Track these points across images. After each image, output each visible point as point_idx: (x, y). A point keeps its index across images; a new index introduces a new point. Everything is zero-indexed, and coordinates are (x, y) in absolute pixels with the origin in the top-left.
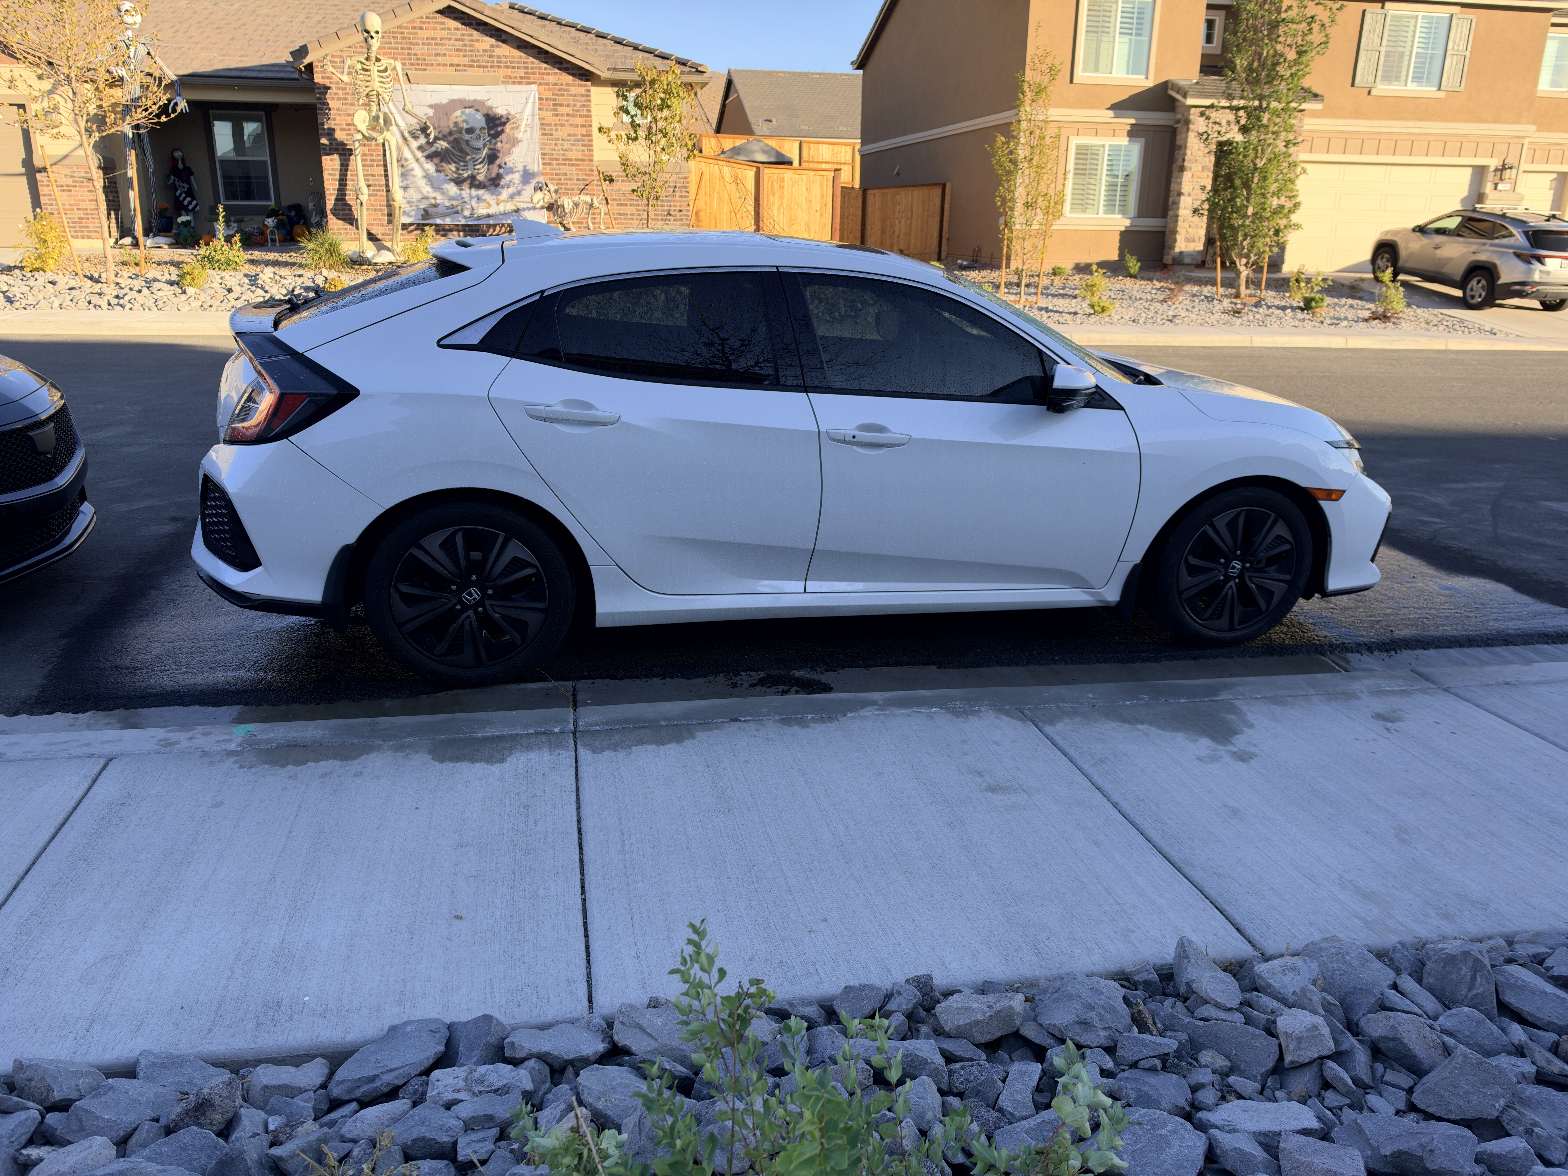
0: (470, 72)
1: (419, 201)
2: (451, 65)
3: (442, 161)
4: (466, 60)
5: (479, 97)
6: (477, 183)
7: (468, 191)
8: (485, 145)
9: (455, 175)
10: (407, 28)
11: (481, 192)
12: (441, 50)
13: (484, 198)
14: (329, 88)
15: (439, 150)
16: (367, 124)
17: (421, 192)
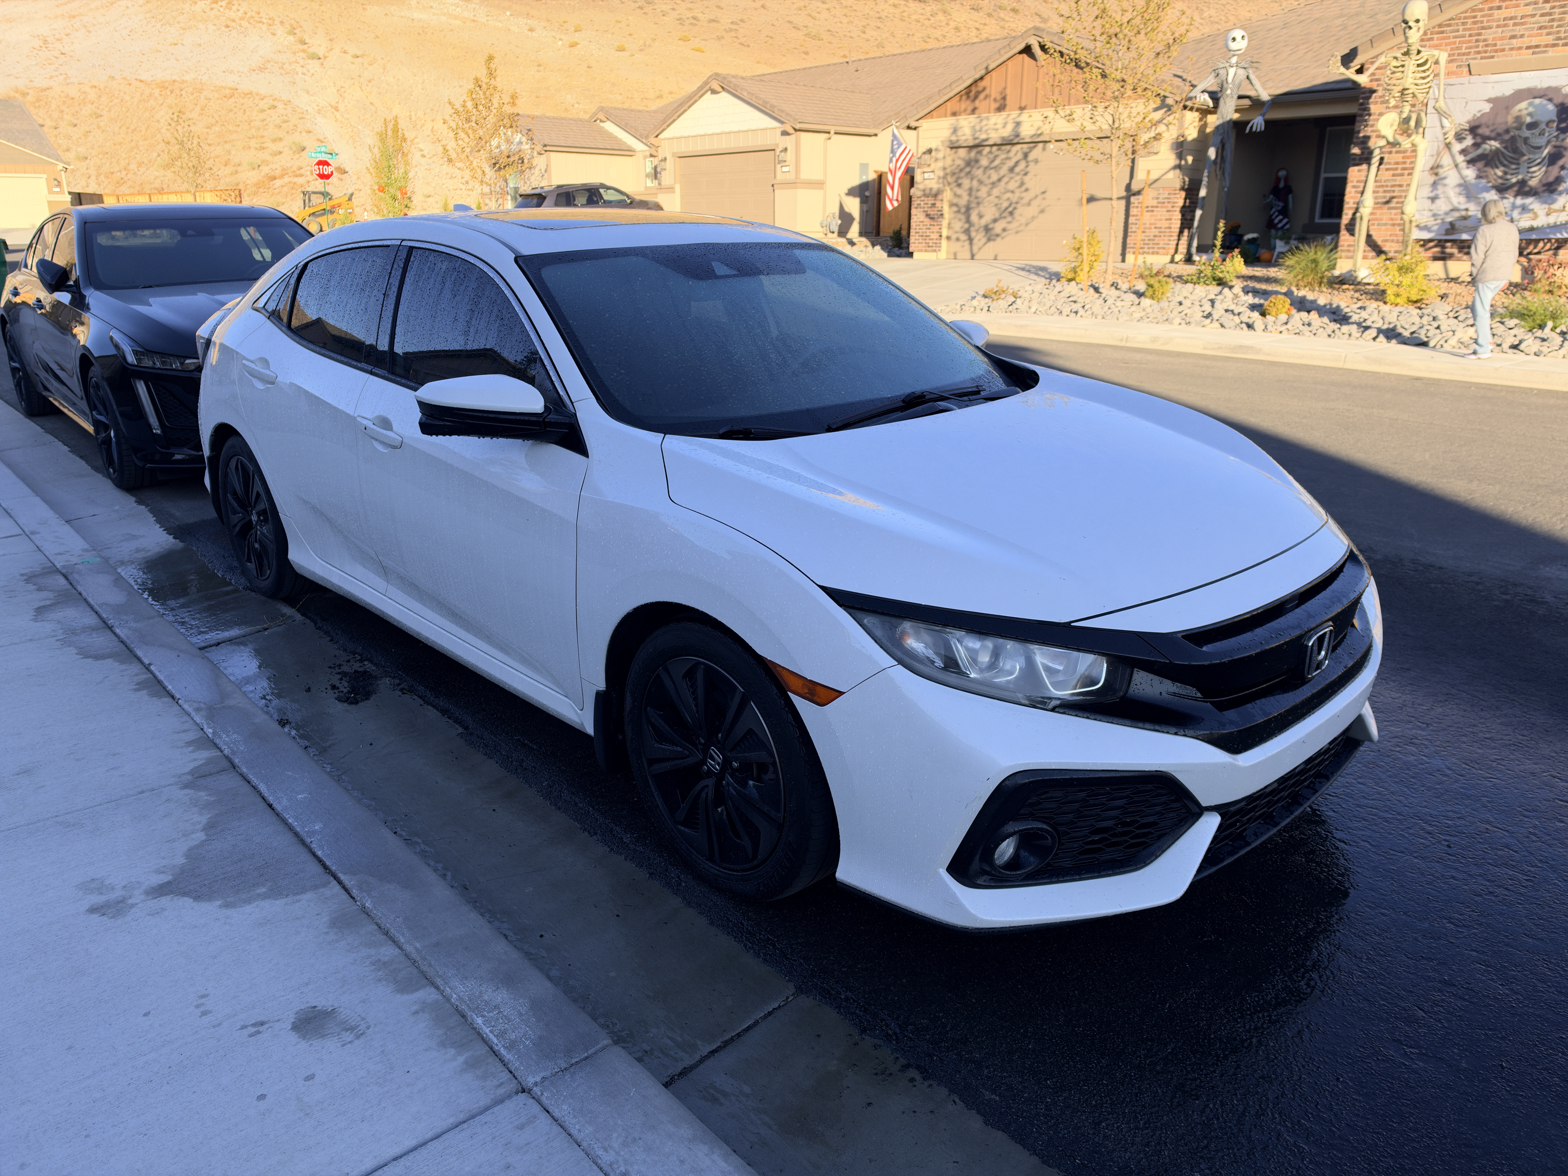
0: (1551, 53)
1: (1447, 214)
2: (1528, 48)
3: (1486, 165)
4: (1550, 39)
5: (1554, 83)
6: (1527, 189)
7: (1512, 199)
8: (1549, 142)
9: (1500, 181)
10: (1481, 10)
11: (1529, 200)
12: (1518, 31)
13: (1531, 207)
14: (1374, 91)
15: (1487, 152)
16: (1395, 127)
17: (1451, 203)
